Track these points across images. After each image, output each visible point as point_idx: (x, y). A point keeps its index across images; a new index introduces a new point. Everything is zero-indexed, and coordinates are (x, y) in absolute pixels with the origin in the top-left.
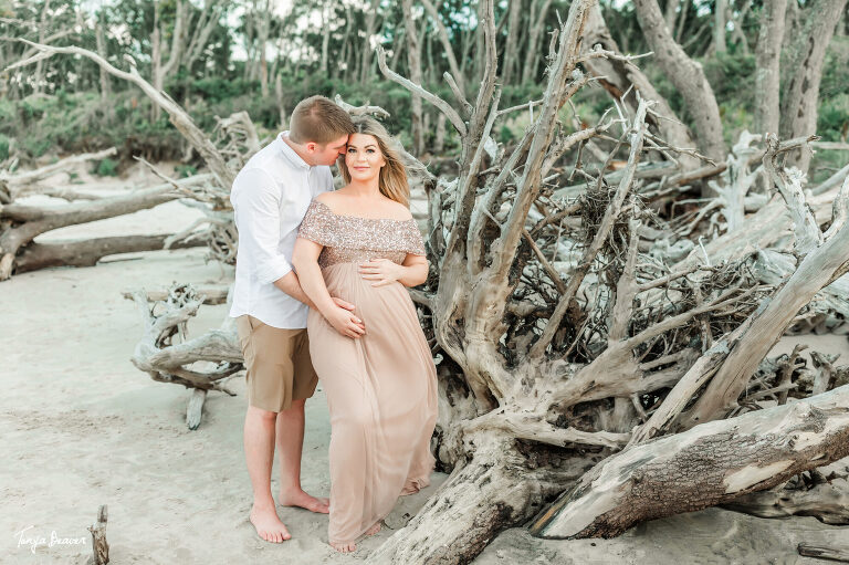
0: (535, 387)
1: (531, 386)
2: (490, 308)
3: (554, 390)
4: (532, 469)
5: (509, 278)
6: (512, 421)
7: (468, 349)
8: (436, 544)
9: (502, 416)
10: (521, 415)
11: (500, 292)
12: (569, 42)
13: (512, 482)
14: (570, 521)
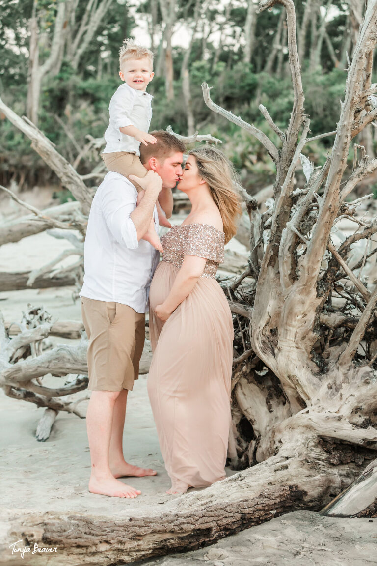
0: (341, 391)
1: (337, 390)
2: (300, 317)
3: (357, 394)
4: (333, 465)
5: (317, 290)
6: (315, 419)
7: (280, 355)
8: (220, 501)
9: (307, 415)
10: (324, 414)
11: (308, 303)
12: (354, 80)
13: (311, 472)
14: (351, 502)
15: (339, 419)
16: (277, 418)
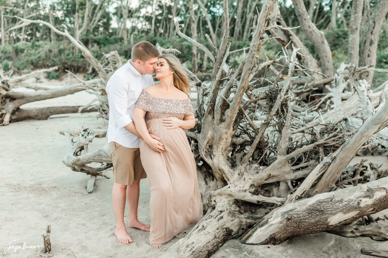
0: (244, 176)
1: (242, 176)
2: (224, 140)
4: (242, 213)
5: (233, 127)
6: (233, 191)
7: (214, 158)
8: (198, 245)
9: (229, 189)
10: (237, 189)
11: (229, 133)
12: (262, 21)
13: (233, 219)
14: (258, 237)
15: (246, 191)
16: (209, 187)
